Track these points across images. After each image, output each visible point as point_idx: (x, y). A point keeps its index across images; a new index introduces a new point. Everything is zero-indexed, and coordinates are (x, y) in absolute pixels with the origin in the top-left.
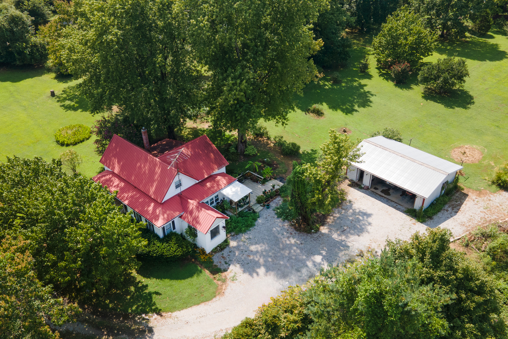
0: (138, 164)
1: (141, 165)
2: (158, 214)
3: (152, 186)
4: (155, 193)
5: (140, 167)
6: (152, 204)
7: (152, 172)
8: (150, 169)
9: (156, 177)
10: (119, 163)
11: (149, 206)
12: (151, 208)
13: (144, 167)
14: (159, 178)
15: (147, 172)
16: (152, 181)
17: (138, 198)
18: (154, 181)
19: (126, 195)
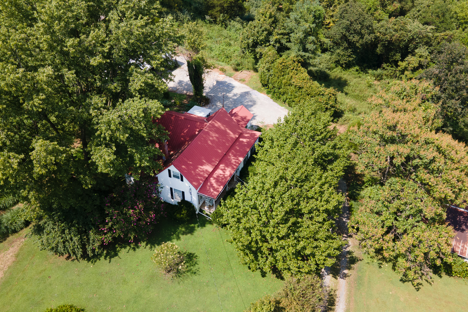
0: (209, 142)
1: (211, 140)
2: (249, 135)
3: (229, 134)
4: (234, 133)
5: (212, 141)
6: (241, 139)
7: (217, 130)
8: (216, 132)
9: (223, 128)
10: (202, 164)
11: (243, 142)
12: (245, 140)
13: (212, 137)
14: (225, 126)
15: (217, 135)
16: (225, 133)
17: (236, 151)
18: (226, 131)
19: (233, 160)
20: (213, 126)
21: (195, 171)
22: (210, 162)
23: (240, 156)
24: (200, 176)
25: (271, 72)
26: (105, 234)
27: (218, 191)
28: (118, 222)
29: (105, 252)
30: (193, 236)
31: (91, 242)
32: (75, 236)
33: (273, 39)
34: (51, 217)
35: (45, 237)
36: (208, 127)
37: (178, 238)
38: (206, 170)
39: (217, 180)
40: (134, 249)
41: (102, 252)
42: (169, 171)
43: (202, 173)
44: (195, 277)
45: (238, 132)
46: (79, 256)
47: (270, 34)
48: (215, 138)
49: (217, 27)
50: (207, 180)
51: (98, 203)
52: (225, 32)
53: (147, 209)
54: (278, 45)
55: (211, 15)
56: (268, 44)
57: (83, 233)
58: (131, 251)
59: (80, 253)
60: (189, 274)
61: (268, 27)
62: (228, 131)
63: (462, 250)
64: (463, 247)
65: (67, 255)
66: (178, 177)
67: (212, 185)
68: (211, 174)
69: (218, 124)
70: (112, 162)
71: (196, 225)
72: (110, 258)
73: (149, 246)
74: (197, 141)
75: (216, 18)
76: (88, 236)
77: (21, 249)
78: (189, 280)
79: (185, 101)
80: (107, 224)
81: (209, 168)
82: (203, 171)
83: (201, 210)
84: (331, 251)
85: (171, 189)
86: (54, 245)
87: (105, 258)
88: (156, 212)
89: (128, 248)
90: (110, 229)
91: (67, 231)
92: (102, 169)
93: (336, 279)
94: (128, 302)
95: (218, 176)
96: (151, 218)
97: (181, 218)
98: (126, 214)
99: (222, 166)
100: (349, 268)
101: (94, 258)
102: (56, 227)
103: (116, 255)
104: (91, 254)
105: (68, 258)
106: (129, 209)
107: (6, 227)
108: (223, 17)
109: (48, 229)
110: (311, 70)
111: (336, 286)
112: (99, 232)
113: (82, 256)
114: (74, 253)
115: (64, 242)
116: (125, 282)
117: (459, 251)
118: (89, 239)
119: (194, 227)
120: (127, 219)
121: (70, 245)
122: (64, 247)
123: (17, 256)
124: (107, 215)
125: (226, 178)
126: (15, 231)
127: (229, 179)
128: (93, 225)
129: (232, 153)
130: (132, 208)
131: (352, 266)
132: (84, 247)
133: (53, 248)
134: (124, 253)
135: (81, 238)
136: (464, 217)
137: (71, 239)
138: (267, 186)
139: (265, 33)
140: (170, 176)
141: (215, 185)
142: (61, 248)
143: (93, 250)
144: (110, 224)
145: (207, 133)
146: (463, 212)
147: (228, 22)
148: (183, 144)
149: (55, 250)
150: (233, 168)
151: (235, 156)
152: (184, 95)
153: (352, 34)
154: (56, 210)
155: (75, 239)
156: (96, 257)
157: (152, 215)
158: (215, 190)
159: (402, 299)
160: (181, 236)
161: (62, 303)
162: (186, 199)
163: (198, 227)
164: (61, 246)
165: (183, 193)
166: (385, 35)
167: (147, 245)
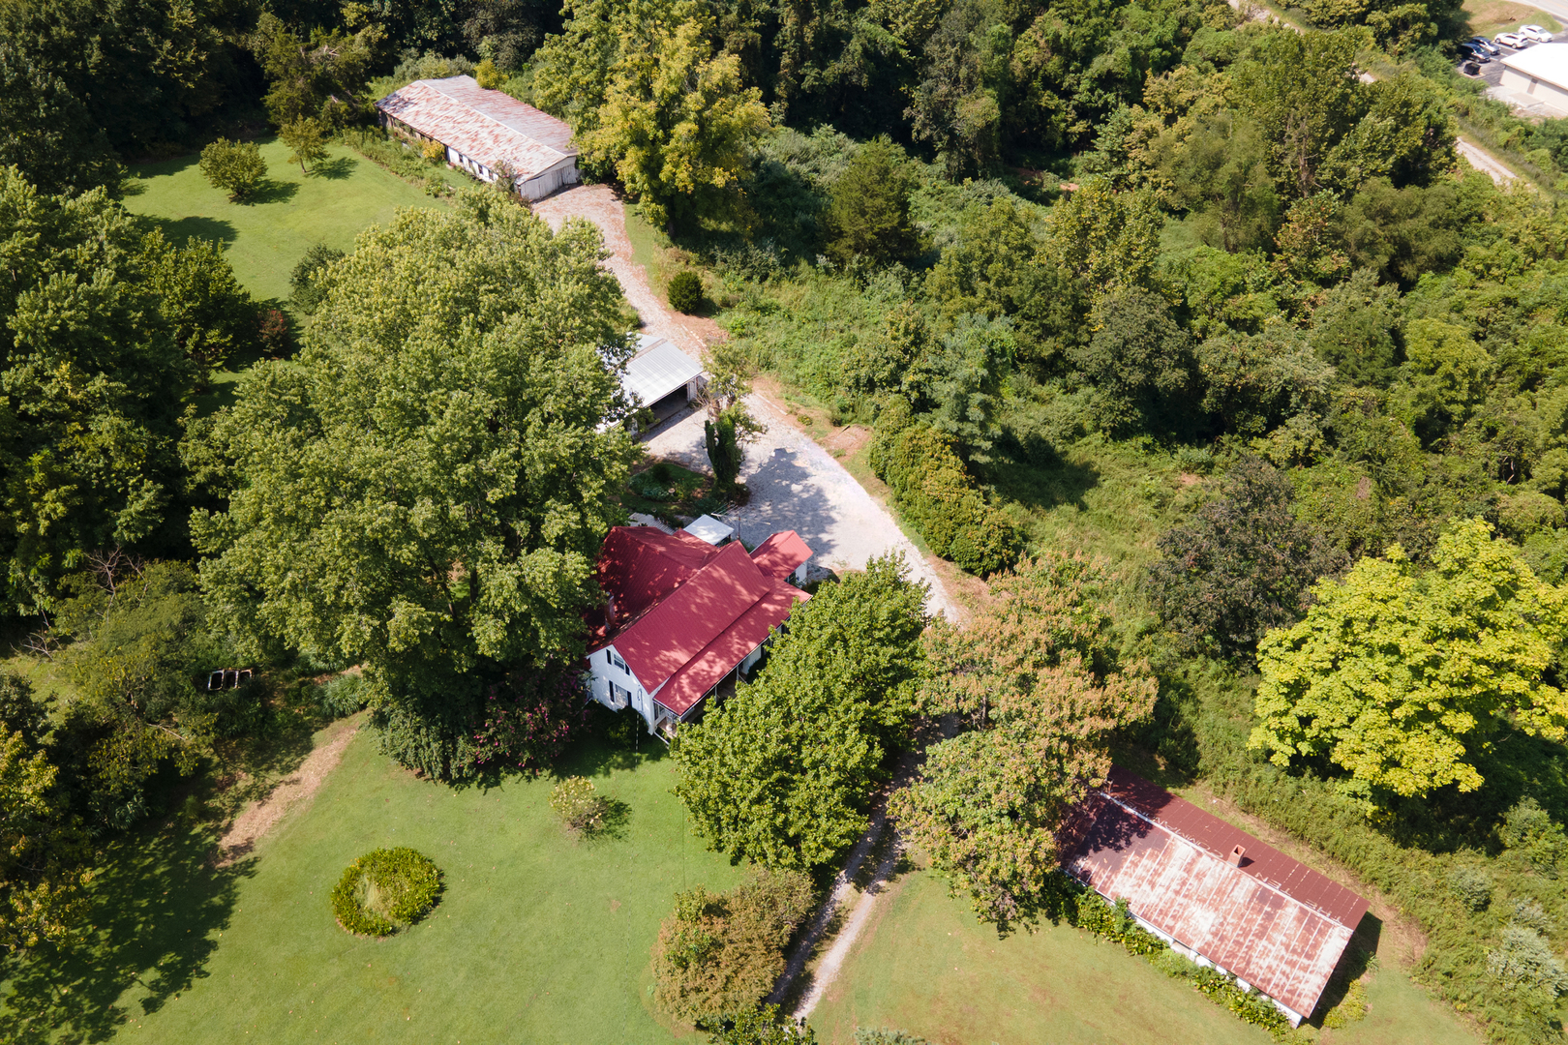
0: (693, 608)
1: (696, 604)
3: (739, 593)
4: (751, 592)
5: (699, 606)
6: (764, 605)
7: (716, 585)
8: (712, 588)
9: (728, 580)
10: (670, 648)
11: (766, 610)
12: (772, 608)
13: (702, 597)
15: (712, 595)
16: (730, 591)
17: (748, 628)
18: (732, 588)
19: (737, 646)
20: (708, 575)
21: (652, 658)
22: (685, 645)
23: (752, 640)
24: (662, 669)
25: (892, 451)
26: (482, 745)
27: (689, 702)
28: (505, 730)
29: (480, 775)
30: (633, 774)
31: (459, 754)
32: (435, 741)
33: (908, 378)
34: (403, 704)
35: (389, 734)
36: (699, 577)
37: (607, 773)
38: (676, 661)
39: (693, 681)
40: (529, 779)
41: (475, 775)
42: (608, 653)
43: (665, 665)
44: (618, 844)
45: (761, 591)
46: (437, 774)
47: (903, 367)
48: (706, 600)
49: (842, 285)
50: (674, 677)
51: (478, 692)
52: (857, 301)
53: (555, 715)
54: (914, 395)
55: (831, 256)
56: (896, 388)
57: (448, 737)
58: (524, 782)
59: (438, 771)
60: (609, 837)
61: (898, 354)
62: (739, 587)
63: (1105, 883)
64: (1109, 877)
65: (419, 770)
66: (621, 666)
67: (680, 689)
68: (683, 669)
69: (720, 573)
70: (501, 642)
71: (644, 756)
72: (487, 787)
73: (555, 777)
74: (669, 605)
75: (843, 261)
76: (455, 743)
77: (350, 747)
78: (607, 846)
79: (698, 493)
80: (487, 730)
81: (682, 657)
82: (669, 661)
83: (659, 731)
84: (833, 838)
85: (611, 683)
86: (400, 750)
87: (479, 786)
88: (572, 722)
89: (520, 775)
90: (491, 739)
91: (423, 731)
92: (484, 649)
93: (859, 891)
94: (501, 862)
95: (697, 674)
96: (562, 732)
97: (617, 739)
98: (519, 718)
99: (710, 655)
100: (890, 879)
101: (460, 782)
102: (408, 721)
103: (497, 783)
104: (454, 774)
105: (421, 774)
106: (524, 712)
107: (331, 705)
108: (859, 262)
109: (394, 722)
110: (974, 462)
111: (853, 904)
112: (474, 742)
113: (441, 776)
114: (430, 769)
115: (416, 748)
116: (503, 830)
117: (1099, 883)
118: (455, 749)
119: (640, 758)
120: (519, 726)
121: (424, 754)
122: (416, 755)
123: (343, 756)
124: (489, 716)
125: (711, 678)
126: (343, 715)
127: (717, 681)
128: (467, 728)
129: (738, 633)
130: (531, 710)
131: (898, 876)
132: (446, 761)
133: (398, 755)
134: (510, 782)
135: (443, 746)
136: (1130, 824)
137: (428, 745)
138: (753, 711)
139: (892, 365)
140: (609, 661)
141: (687, 690)
142: (410, 757)
143: (460, 770)
144: (491, 730)
145: (694, 590)
146: (1130, 815)
147: (870, 276)
148: (646, 602)
149: (401, 758)
150: (730, 661)
151: (742, 637)
152: (701, 475)
153: (1126, 365)
154: (412, 692)
155: (434, 745)
156: (462, 781)
157: (564, 726)
158: (684, 698)
159: (965, 947)
160: (612, 769)
161: (400, 844)
162: (634, 706)
163: (647, 759)
164: (410, 754)
165: (629, 694)
166: (1220, 372)
167: (551, 775)
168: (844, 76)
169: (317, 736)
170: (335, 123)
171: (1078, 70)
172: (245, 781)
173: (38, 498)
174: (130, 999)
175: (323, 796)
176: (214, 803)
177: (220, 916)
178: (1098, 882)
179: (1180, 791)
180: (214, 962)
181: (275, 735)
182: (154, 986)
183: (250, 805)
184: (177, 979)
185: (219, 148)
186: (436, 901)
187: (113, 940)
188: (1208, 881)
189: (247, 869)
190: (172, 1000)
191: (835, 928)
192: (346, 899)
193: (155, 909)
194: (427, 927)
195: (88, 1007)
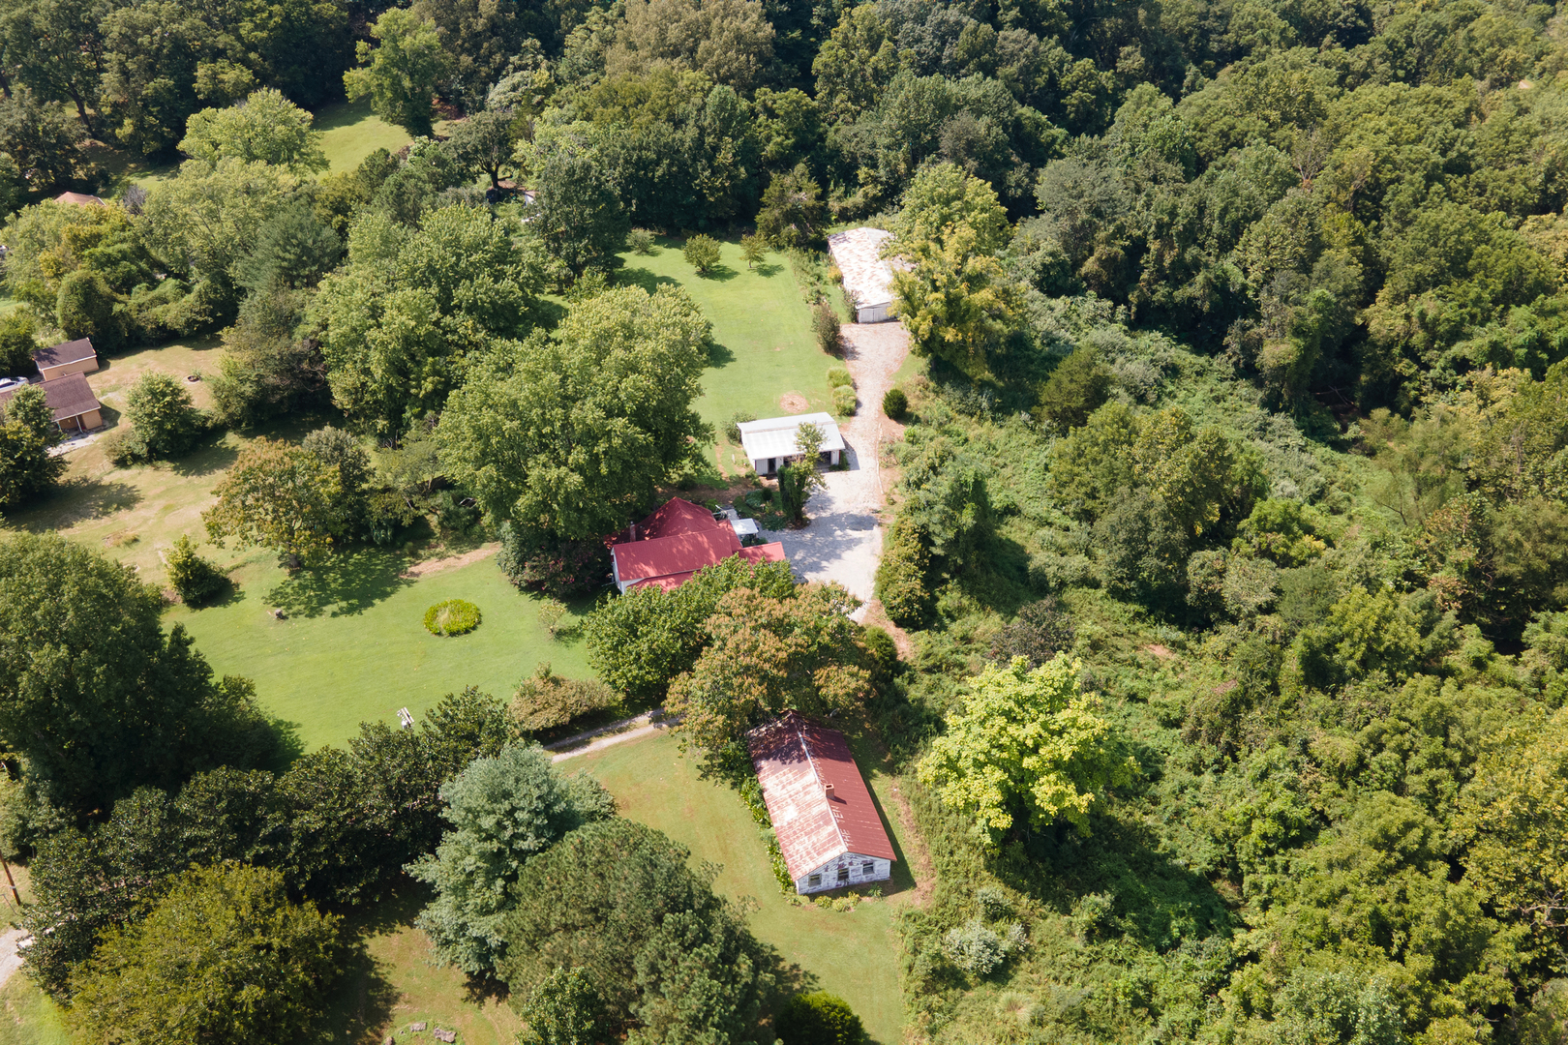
0: (675, 550)
1: (678, 549)
3: (709, 555)
8: (693, 545)
9: (706, 546)
10: (647, 564)
13: (684, 547)
16: (704, 552)
20: (695, 537)
21: (632, 564)
22: (657, 567)
24: (636, 572)
29: (536, 592)
31: (524, 573)
36: (688, 536)
38: (647, 572)
43: (639, 571)
44: (565, 649)
48: (686, 550)
49: (1029, 438)
50: (643, 582)
53: (568, 570)
55: (1034, 416)
57: (522, 562)
60: (565, 645)
62: (711, 552)
63: (764, 777)
64: (768, 775)
65: (513, 578)
68: (649, 579)
69: (703, 539)
72: (534, 599)
74: (660, 542)
75: (1039, 422)
77: (492, 555)
78: (559, 648)
79: (780, 513)
80: (533, 562)
81: (652, 572)
82: (642, 571)
86: (501, 559)
87: (531, 596)
93: (650, 723)
94: (508, 631)
95: (658, 585)
96: (569, 580)
99: (671, 580)
100: (670, 726)
103: (540, 599)
106: (552, 560)
110: (933, 553)
111: (641, 726)
118: (523, 570)
130: (555, 560)
132: (517, 574)
136: (798, 754)
144: (535, 563)
145: (681, 541)
146: (802, 750)
149: (500, 563)
159: (676, 773)
161: (475, 602)
168: (1191, 299)
169: (485, 544)
170: (789, 242)
171: (1441, 349)
172: (442, 548)
173: (425, 379)
174: (329, 609)
175: (464, 570)
176: (421, 552)
177: (384, 595)
178: (762, 775)
179: (880, 775)
180: (368, 612)
181: (468, 536)
182: (341, 609)
183: (434, 559)
184: (350, 610)
185: (700, 240)
186: (467, 631)
187: (341, 585)
188: (808, 797)
189: (409, 583)
190: (343, 617)
191: (621, 731)
192: (434, 614)
193: (365, 581)
194: (455, 640)
195: (314, 604)
